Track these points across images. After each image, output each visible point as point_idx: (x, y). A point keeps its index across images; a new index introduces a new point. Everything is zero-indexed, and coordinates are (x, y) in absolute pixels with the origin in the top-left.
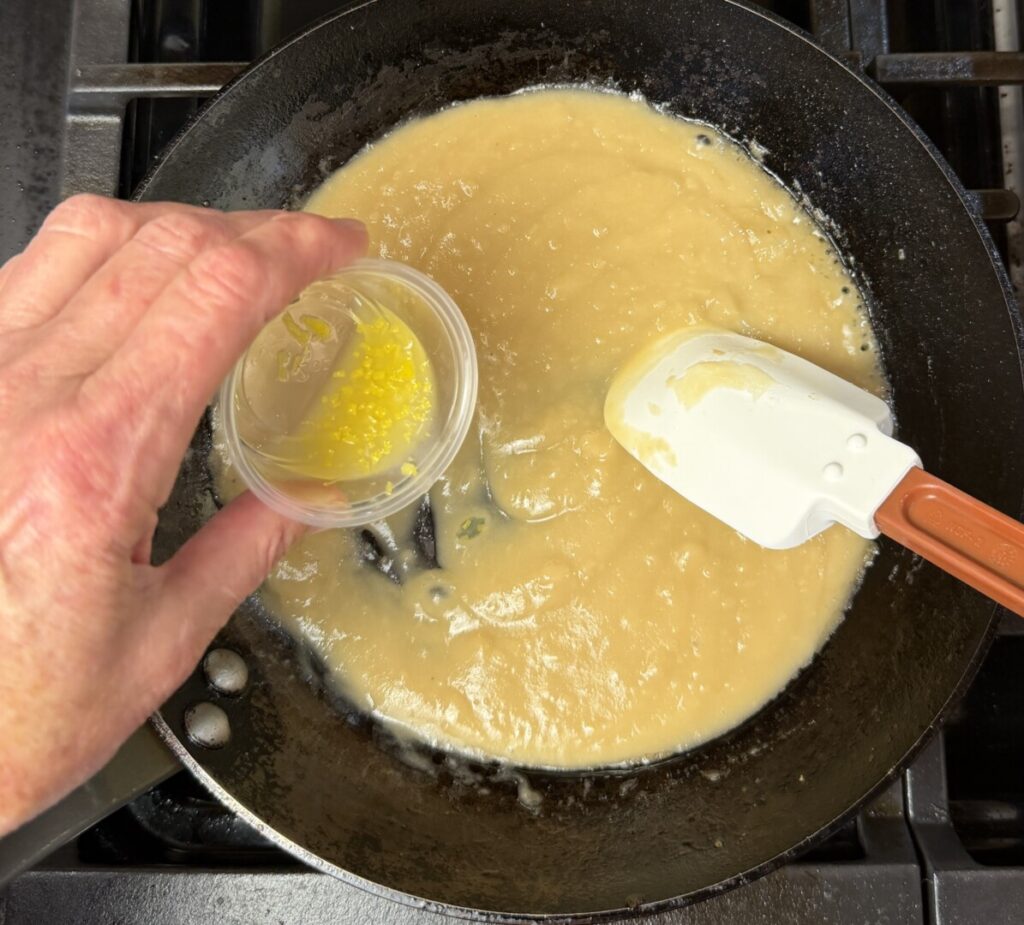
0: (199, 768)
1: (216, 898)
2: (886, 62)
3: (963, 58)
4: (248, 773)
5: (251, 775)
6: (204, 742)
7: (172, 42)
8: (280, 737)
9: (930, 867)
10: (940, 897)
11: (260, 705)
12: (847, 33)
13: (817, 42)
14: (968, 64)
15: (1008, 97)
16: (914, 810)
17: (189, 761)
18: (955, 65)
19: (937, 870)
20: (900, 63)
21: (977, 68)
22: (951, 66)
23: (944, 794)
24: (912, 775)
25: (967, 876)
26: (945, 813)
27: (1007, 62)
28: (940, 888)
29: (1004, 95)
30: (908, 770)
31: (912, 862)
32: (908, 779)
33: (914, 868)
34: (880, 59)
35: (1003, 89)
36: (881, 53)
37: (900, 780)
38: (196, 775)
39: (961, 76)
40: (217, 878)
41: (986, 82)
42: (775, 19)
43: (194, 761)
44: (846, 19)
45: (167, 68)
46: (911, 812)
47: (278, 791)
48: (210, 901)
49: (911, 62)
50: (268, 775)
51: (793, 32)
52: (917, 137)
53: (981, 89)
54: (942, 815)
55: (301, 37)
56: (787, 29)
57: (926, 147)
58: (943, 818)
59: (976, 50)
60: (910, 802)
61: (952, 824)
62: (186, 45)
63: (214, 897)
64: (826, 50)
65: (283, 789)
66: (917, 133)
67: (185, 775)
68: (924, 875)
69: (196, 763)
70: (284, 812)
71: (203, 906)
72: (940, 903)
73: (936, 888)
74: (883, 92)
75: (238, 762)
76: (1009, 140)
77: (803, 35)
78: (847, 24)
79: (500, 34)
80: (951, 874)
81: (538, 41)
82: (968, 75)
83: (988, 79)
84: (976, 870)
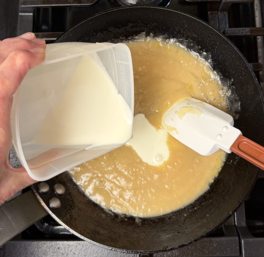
0: (53, 214)
1: (58, 247)
2: (228, 31)
3: (248, 29)
4: (65, 215)
5: (66, 216)
6: (54, 207)
7: (44, 27)
8: (73, 206)
9: (241, 237)
10: (244, 245)
11: (68, 198)
12: (218, 23)
13: (210, 25)
14: (249, 31)
15: (260, 39)
16: (237, 223)
17: (50, 213)
18: (246, 31)
19: (243, 238)
20: (231, 31)
21: (251, 31)
22: (245, 31)
23: (245, 219)
24: (236, 214)
25: (251, 240)
26: (245, 224)
27: (259, 30)
28: (244, 243)
29: (258, 39)
30: (235, 213)
31: (236, 236)
32: (235, 215)
33: (237, 238)
34: (226, 30)
35: (258, 37)
36: (227, 28)
37: (233, 215)
38: (52, 216)
39: (247, 34)
40: (58, 242)
41: (254, 35)
42: (199, 20)
43: (51, 212)
44: (217, 20)
45: (42, 34)
46: (236, 224)
47: (73, 220)
48: (56, 248)
49: (234, 30)
50: (70, 216)
51: (204, 23)
52: (236, 50)
53: (252, 37)
54: (244, 224)
55: (77, 26)
56: (202, 22)
57: (238, 52)
58: (245, 225)
59: (251, 27)
60: (236, 221)
61: (247, 226)
62: (47, 28)
63: (57, 247)
64: (213, 27)
65: (75, 219)
66: (236, 49)
67: (49, 216)
68: (240, 240)
69: (52, 213)
70: (74, 225)
71: (54, 249)
72: (244, 247)
73: (243, 243)
74: (227, 38)
75: (63, 213)
76: (260, 50)
77: (207, 24)
78: (218, 21)
79: (128, 24)
80: (247, 239)
81: (138, 26)
82: (249, 34)
83: (254, 34)
84: (253, 238)
